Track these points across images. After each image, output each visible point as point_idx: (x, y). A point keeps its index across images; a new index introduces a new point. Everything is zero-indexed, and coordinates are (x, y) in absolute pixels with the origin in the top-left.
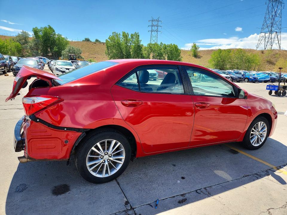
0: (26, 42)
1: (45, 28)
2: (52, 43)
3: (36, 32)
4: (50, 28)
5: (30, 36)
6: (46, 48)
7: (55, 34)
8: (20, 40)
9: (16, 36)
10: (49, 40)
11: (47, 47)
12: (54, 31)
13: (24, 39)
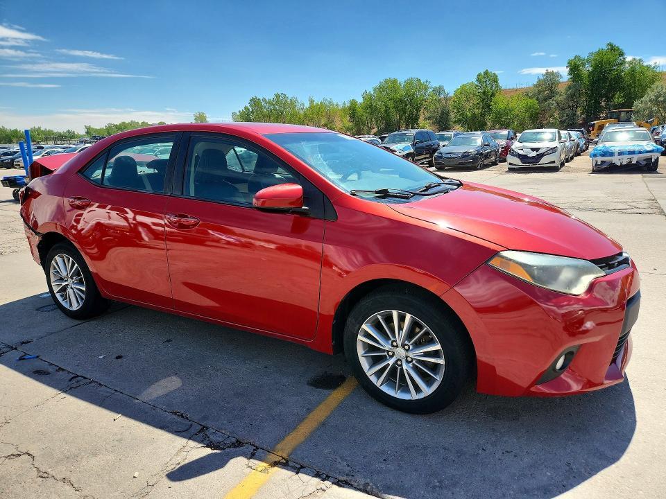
0: (552, 93)
1: (600, 53)
2: (610, 85)
3: (574, 69)
4: (612, 48)
5: (561, 80)
6: (596, 101)
7: (623, 62)
8: (540, 92)
9: (534, 85)
10: (605, 79)
11: (599, 97)
12: (621, 54)
13: (548, 87)
